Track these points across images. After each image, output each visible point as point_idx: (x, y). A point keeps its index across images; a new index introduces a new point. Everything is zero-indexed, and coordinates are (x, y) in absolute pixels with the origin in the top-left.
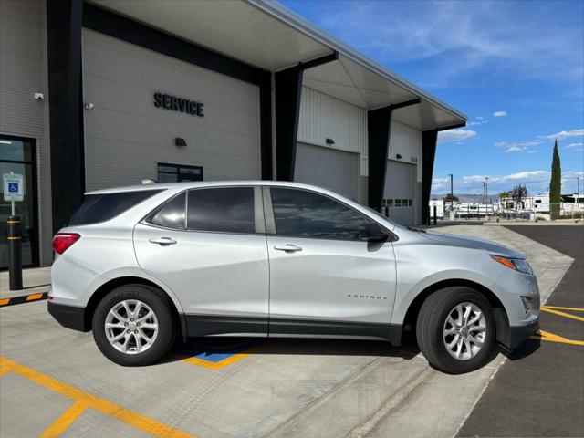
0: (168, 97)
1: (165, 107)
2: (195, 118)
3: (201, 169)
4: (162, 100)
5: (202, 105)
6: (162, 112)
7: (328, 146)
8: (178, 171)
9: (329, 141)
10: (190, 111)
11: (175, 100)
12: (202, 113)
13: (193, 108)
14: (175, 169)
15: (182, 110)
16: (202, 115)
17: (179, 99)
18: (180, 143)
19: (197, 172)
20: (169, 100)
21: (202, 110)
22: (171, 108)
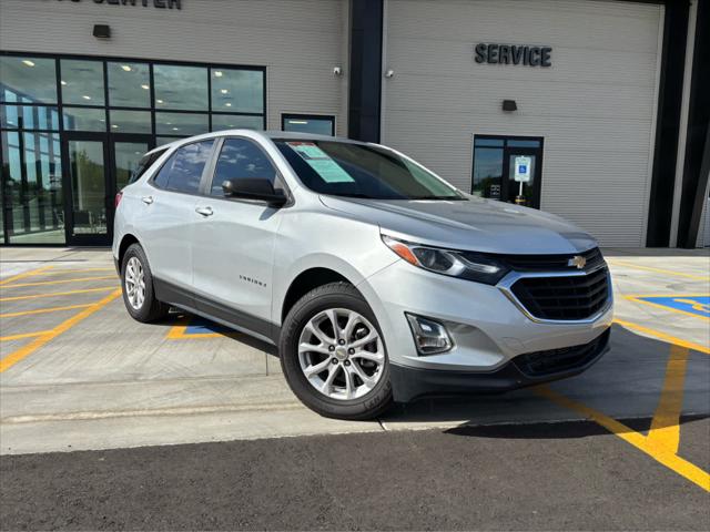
0: (495, 47)
1: (489, 62)
2: (538, 70)
3: (541, 139)
4: (485, 54)
5: (549, 50)
6: (485, 67)
8: (505, 144)
10: (529, 61)
11: (506, 50)
12: (548, 61)
13: (537, 57)
14: (501, 143)
15: (515, 63)
16: (549, 65)
17: (513, 48)
18: (509, 106)
19: (536, 144)
20: (497, 51)
21: (549, 57)
22: (500, 62)
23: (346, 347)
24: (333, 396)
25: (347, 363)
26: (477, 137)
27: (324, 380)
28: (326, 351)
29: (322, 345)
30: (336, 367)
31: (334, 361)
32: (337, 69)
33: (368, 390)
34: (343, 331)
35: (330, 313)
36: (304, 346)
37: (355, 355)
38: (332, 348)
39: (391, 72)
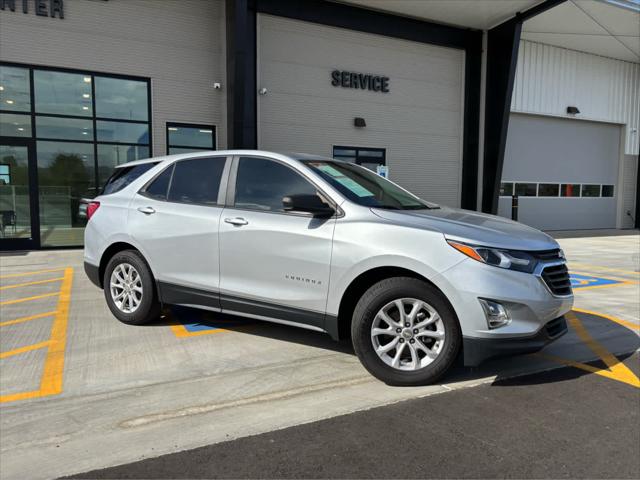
0: (347, 74)
1: (344, 85)
2: (379, 95)
3: (384, 151)
4: (340, 79)
5: (387, 79)
6: (339, 90)
7: (570, 116)
8: (357, 153)
9: (571, 110)
10: (372, 87)
11: (356, 77)
12: (387, 88)
13: (378, 84)
14: (353, 152)
15: (363, 88)
16: (387, 91)
17: (360, 75)
18: (359, 123)
19: (380, 154)
20: (348, 77)
21: (387, 85)
22: (351, 86)
23: (411, 329)
24: (402, 368)
25: (412, 341)
26: (335, 148)
27: (393, 357)
28: (394, 333)
29: (390, 328)
30: (403, 345)
31: (401, 341)
32: (218, 85)
33: (432, 360)
34: (409, 316)
35: (399, 303)
36: (375, 331)
37: (420, 334)
38: (399, 330)
39: (264, 90)
